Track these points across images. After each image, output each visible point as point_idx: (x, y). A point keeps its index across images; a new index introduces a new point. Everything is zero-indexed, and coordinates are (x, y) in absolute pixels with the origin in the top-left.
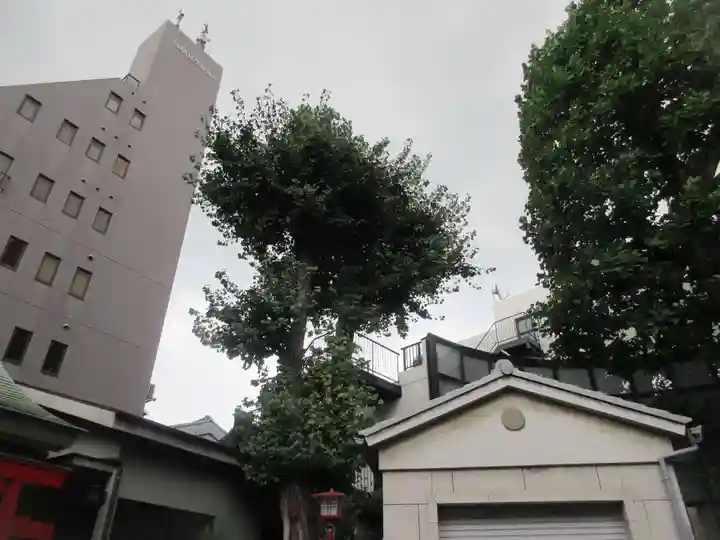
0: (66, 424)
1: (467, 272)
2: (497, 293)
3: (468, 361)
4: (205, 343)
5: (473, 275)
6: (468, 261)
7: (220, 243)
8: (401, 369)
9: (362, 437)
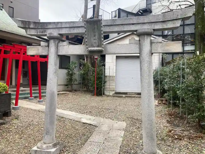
8: (111, 18)
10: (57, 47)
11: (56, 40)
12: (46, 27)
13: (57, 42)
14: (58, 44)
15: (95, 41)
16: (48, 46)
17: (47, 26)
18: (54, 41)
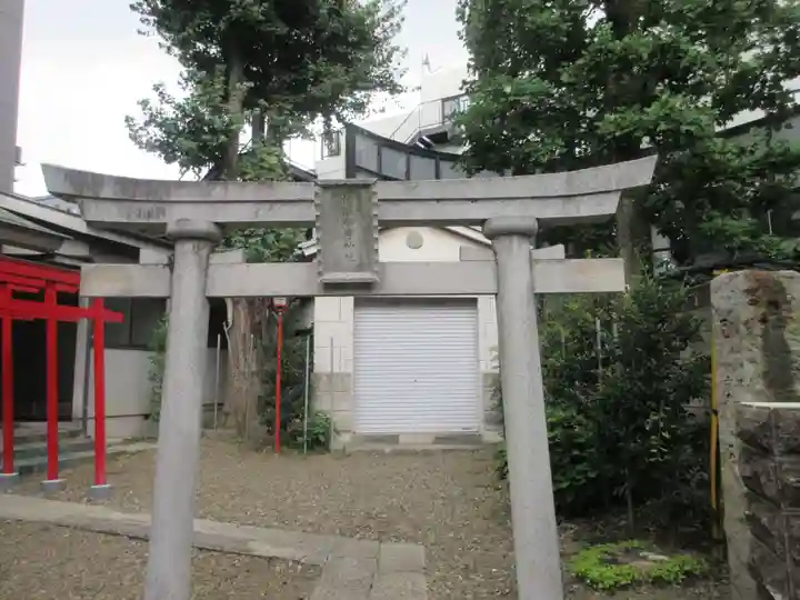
0: (48, 231)
1: (394, 89)
2: (427, 63)
3: (386, 152)
4: (141, 147)
5: (399, 92)
6: (397, 80)
7: (139, 32)
8: (319, 158)
9: (300, 249)
10: (205, 269)
11: (202, 244)
12: (165, 199)
13: (204, 252)
14: (208, 257)
15: (348, 251)
16: (171, 265)
17: (168, 194)
18: (194, 247)
